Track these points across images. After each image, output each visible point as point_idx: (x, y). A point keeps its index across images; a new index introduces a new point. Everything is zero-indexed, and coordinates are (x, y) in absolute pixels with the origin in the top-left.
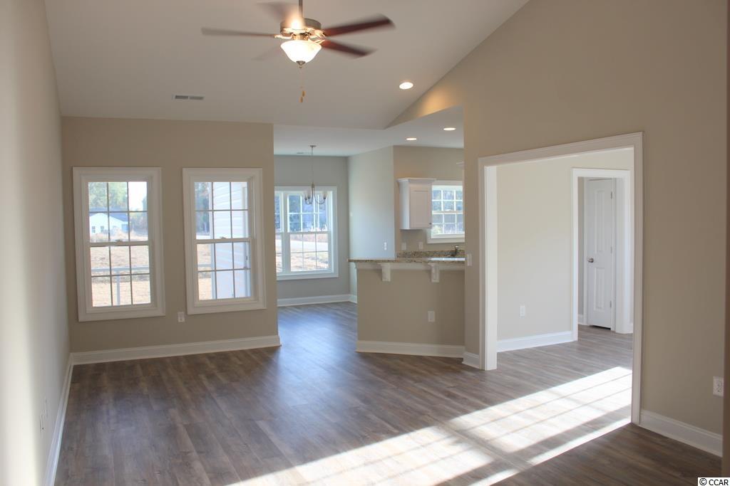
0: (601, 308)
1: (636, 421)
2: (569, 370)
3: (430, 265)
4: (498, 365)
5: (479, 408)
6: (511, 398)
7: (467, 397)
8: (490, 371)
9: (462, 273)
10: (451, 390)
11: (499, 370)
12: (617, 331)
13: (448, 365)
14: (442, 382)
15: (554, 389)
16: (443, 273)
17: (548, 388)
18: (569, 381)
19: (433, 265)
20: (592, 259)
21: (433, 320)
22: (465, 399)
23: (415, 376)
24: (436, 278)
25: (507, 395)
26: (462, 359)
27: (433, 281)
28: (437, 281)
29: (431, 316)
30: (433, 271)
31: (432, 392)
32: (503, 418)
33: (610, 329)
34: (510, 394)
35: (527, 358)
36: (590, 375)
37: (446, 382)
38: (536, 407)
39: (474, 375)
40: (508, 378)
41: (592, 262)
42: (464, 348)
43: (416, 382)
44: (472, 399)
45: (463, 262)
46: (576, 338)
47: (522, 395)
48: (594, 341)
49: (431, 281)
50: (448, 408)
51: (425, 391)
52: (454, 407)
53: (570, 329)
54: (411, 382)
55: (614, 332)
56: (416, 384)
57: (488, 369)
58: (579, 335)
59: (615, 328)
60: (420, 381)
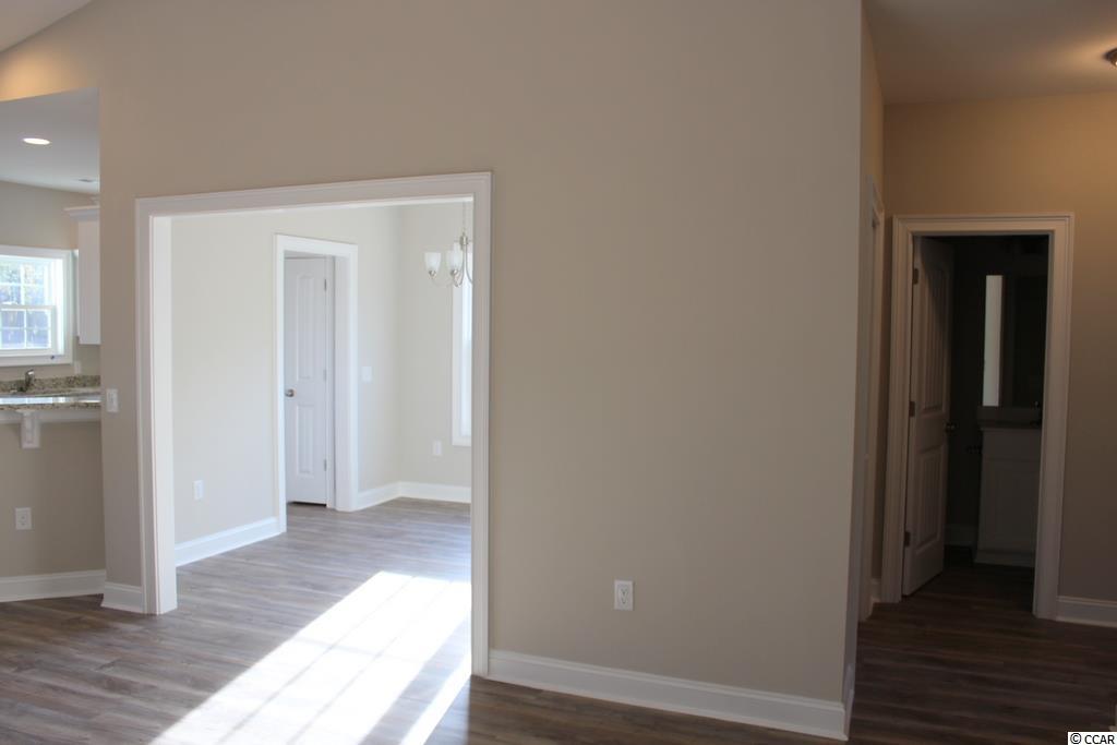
0: (308, 472)
1: (482, 671)
2: (306, 590)
3: (22, 414)
4: (179, 601)
5: (192, 703)
6: (240, 668)
7: (154, 683)
8: (165, 615)
9: (96, 426)
10: (108, 672)
11: (183, 609)
12: (340, 508)
13: (72, 615)
14: (78, 656)
15: (304, 633)
16: (47, 428)
17: (293, 633)
18: (320, 613)
19: (27, 413)
20: (292, 391)
21: (28, 526)
22: (152, 687)
23: (11, 654)
24: (32, 439)
25: (228, 663)
26: (100, 597)
27: (26, 445)
28: (35, 444)
29: (24, 518)
30: (28, 424)
31: (70, 686)
32: (252, 715)
33: (325, 505)
34: (235, 658)
35: (220, 577)
36: (347, 594)
37: (87, 654)
38: (297, 677)
39: (141, 628)
40: (207, 623)
41: (292, 395)
42: (103, 573)
43: (20, 669)
44: (166, 686)
45: (97, 406)
46: (283, 528)
47: (258, 657)
48: (314, 531)
49: (20, 446)
50: (126, 717)
51: (54, 688)
52: (136, 712)
53: (275, 513)
54: (9, 671)
55: (334, 510)
56: (23, 675)
57: (162, 613)
58: (289, 523)
59: (335, 504)
60: (31, 665)
